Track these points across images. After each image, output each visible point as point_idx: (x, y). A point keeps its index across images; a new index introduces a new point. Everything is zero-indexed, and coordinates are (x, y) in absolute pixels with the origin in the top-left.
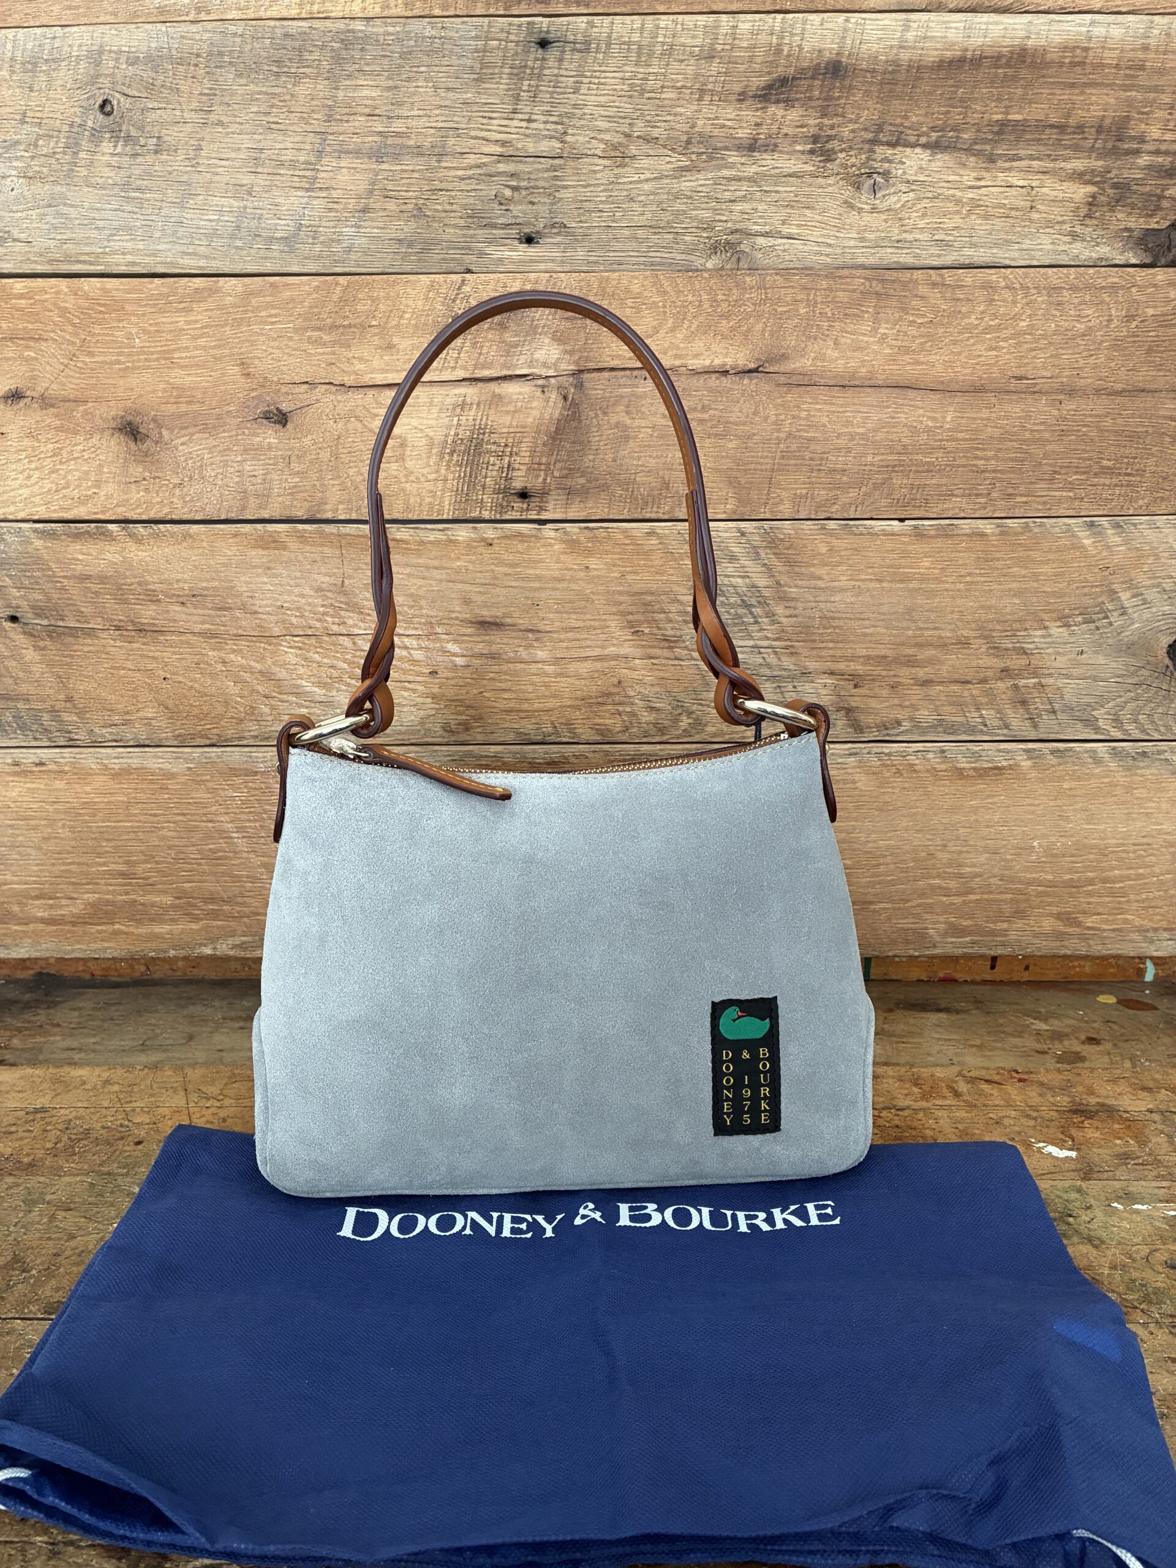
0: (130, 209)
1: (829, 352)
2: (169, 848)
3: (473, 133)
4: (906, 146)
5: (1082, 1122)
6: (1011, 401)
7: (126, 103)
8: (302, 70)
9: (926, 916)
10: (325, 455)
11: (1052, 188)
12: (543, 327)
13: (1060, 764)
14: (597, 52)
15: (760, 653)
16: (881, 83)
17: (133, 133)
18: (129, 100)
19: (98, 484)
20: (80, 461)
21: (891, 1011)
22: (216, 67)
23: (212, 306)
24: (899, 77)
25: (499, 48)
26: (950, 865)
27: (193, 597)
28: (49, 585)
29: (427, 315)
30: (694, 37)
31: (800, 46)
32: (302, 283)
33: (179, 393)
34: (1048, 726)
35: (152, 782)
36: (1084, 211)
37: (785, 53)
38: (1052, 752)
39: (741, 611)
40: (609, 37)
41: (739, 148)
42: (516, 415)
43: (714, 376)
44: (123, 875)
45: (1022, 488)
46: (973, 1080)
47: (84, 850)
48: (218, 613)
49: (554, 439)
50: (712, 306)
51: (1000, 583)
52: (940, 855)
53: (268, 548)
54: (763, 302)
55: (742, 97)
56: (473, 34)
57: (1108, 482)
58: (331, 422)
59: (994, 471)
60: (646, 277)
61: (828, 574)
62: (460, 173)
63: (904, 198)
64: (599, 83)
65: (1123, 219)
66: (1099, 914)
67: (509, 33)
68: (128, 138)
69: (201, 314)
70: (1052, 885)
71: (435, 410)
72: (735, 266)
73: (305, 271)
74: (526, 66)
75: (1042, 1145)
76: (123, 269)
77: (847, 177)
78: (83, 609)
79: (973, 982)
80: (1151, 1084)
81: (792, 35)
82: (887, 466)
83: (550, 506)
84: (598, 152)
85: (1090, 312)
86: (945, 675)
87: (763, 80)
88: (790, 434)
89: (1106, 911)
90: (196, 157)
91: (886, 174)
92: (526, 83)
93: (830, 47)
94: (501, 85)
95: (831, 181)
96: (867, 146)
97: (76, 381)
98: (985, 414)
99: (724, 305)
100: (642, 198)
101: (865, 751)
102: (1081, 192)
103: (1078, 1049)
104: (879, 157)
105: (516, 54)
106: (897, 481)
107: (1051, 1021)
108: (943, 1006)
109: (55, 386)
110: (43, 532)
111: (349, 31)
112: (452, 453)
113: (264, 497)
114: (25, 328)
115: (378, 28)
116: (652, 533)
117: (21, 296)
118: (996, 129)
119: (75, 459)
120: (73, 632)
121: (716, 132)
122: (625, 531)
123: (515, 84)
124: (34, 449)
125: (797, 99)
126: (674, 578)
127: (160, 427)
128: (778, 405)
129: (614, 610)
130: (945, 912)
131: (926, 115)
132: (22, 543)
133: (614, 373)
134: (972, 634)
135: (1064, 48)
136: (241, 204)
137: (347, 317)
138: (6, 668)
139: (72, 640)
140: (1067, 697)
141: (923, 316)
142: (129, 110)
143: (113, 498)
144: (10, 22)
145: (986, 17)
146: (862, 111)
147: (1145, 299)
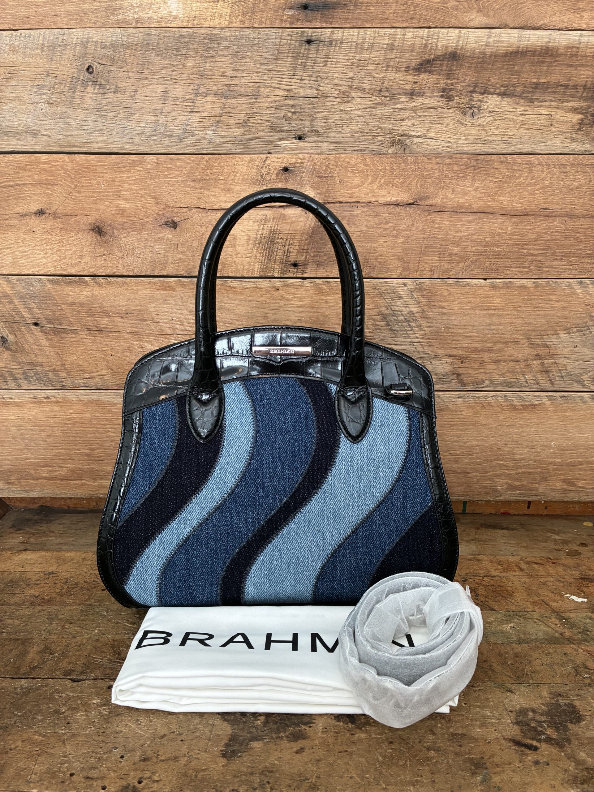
0: (101, 120)
1: (450, 195)
2: (112, 441)
3: (273, 85)
4: (489, 94)
5: (588, 584)
6: (541, 220)
7: (100, 68)
8: (188, 53)
9: (497, 480)
10: (195, 244)
11: (561, 116)
12: (307, 181)
13: (565, 403)
14: (336, 46)
15: (414, 345)
16: (477, 63)
17: (103, 83)
18: (101, 66)
19: (81, 257)
20: (72, 245)
21: (478, 528)
22: (146, 51)
23: (141, 169)
24: (485, 60)
25: (287, 44)
26: (509, 454)
27: (127, 314)
28: (55, 307)
29: (249, 174)
30: (384, 39)
31: (436, 44)
32: (186, 158)
33: (123, 212)
34: (559, 384)
35: (103, 407)
36: (577, 127)
37: (429, 47)
38: (561, 397)
39: (404, 324)
40: (342, 38)
41: (405, 94)
42: (292, 225)
43: (392, 206)
44: (88, 455)
45: (546, 264)
46: (528, 563)
47: (68, 442)
48: (140, 322)
49: (311, 237)
50: (391, 172)
51: (535, 311)
52: (504, 449)
53: (165, 290)
54: (416, 170)
55: (407, 69)
56: (274, 37)
57: (589, 261)
58: (199, 227)
59: (532, 255)
60: (358, 157)
61: (448, 306)
62: (266, 105)
63: (488, 119)
64: (336, 62)
66: (585, 480)
67: (292, 36)
68: (101, 85)
69: (135, 173)
70: (561, 465)
71: (251, 222)
72: (403, 152)
73: (188, 152)
74: (300, 53)
75: (568, 595)
76: (96, 150)
77: (459, 109)
78: (71, 320)
79: (518, 515)
81: (433, 39)
82: (478, 252)
83: (308, 271)
84: (335, 95)
85: (580, 177)
86: (507, 357)
87: (419, 61)
88: (429, 236)
89: (588, 478)
90: (135, 95)
92: (300, 61)
93: (452, 45)
94: (288, 62)
95: (451, 111)
96: (469, 94)
97: (71, 206)
98: (528, 227)
99: (397, 171)
100: (357, 118)
101: (466, 396)
102: (576, 118)
103: (577, 549)
104: (475, 99)
105: (295, 47)
106: (483, 259)
107: (561, 535)
108: (505, 526)
109: (61, 208)
110: (52, 281)
111: (212, 34)
112: (259, 244)
113: (164, 264)
114: (46, 179)
115: (226, 33)
117: (45, 163)
118: (533, 86)
119: (70, 244)
120: (66, 331)
121: (394, 86)
123: (294, 61)
124: (49, 239)
125: (435, 71)
127: (113, 229)
128: (424, 221)
129: (340, 322)
130: (506, 478)
131: (499, 79)
132: (41, 286)
133: (342, 204)
134: (520, 337)
135: (568, 47)
136: (157, 119)
137: (207, 175)
138: (32, 349)
139: (65, 335)
140: (569, 369)
141: (497, 178)
142: (102, 71)
143: (88, 264)
144: (42, 26)
145: (529, 32)
146: (467, 77)
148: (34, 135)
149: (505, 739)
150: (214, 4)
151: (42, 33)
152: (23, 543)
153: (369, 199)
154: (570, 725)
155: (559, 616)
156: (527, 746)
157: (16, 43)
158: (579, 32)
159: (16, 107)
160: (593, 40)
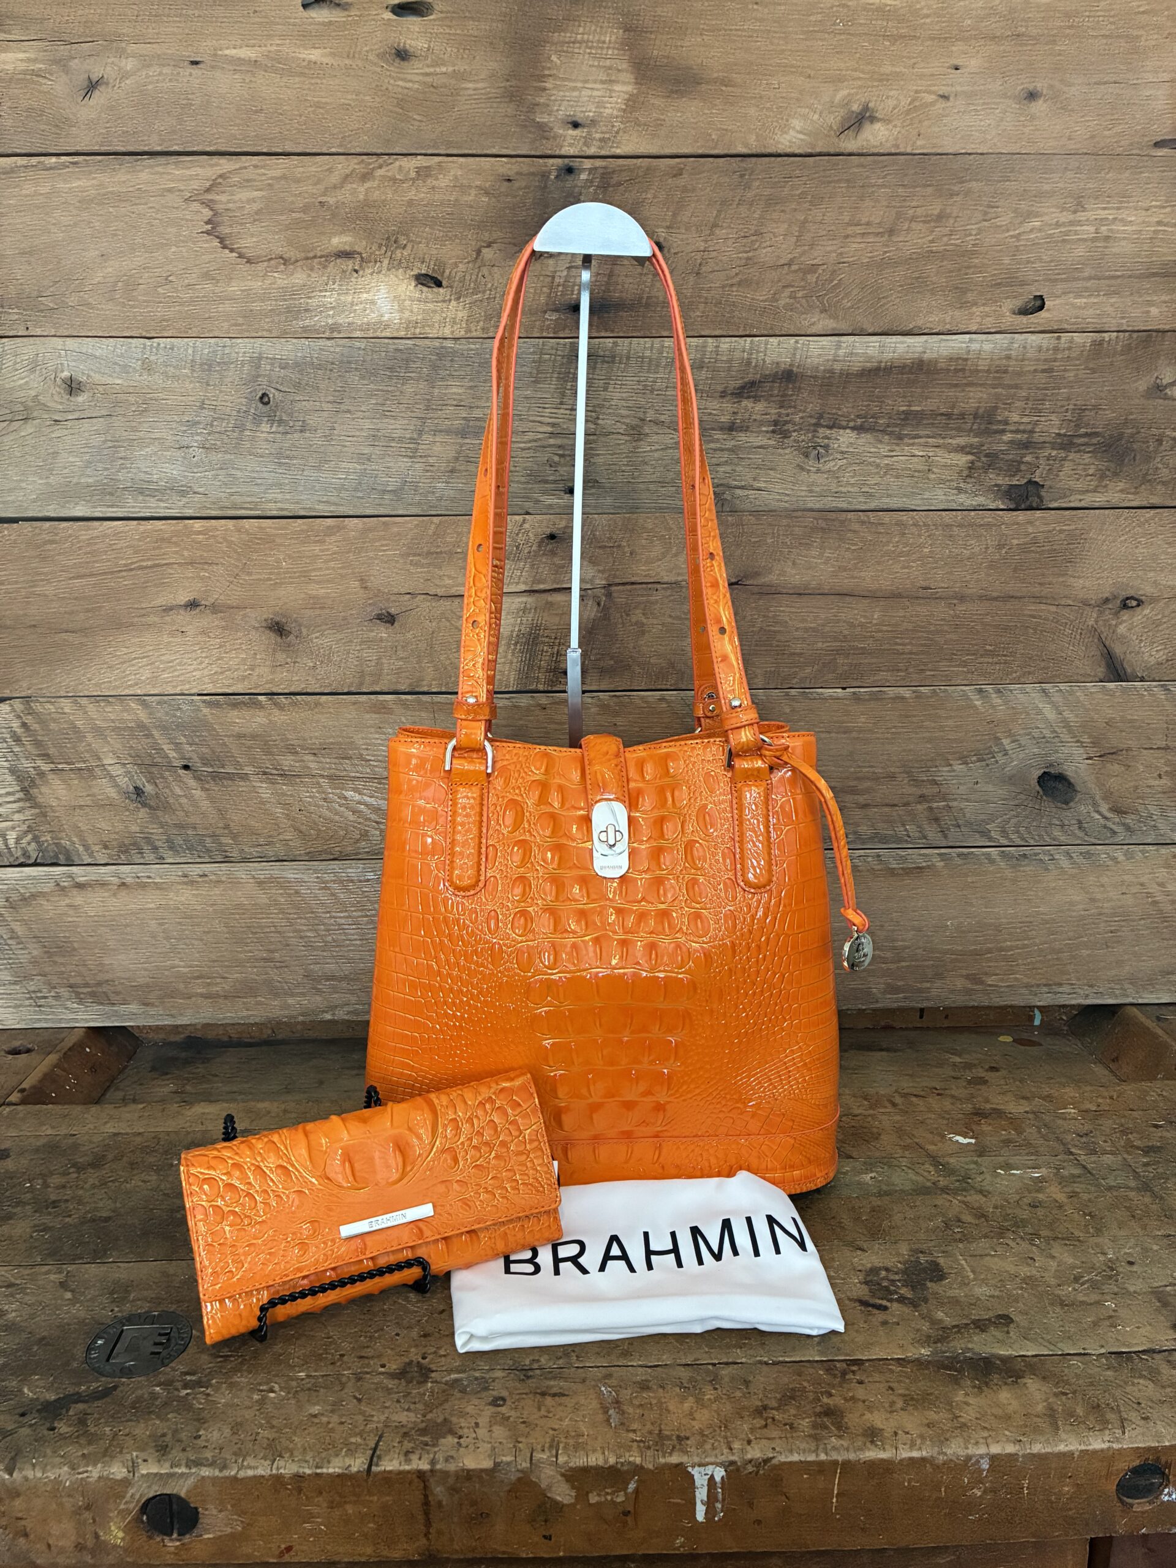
0: (280, 471)
1: (789, 570)
2: (301, 937)
3: (531, 418)
4: (840, 428)
5: (980, 1120)
6: (920, 604)
7: (279, 396)
8: (408, 375)
9: (871, 979)
10: (423, 646)
11: (943, 458)
13: (965, 865)
14: (620, 363)
16: (821, 385)
17: (284, 418)
18: (281, 394)
19: (252, 668)
20: (239, 650)
22: (346, 371)
23: (340, 538)
24: (836, 381)
25: (550, 360)
27: (322, 750)
28: (214, 742)
31: (764, 360)
32: (407, 523)
33: (316, 603)
34: (954, 836)
35: (288, 888)
36: (965, 473)
37: (753, 364)
38: (959, 855)
40: (629, 352)
41: (721, 429)
44: (265, 960)
45: (930, 666)
46: (905, 1096)
47: (235, 941)
48: (342, 761)
49: (590, 633)
51: (917, 733)
53: (379, 712)
54: (741, 535)
55: (723, 394)
56: (532, 350)
57: (990, 660)
59: (911, 653)
60: (656, 518)
62: (523, 446)
63: (840, 463)
64: (621, 384)
65: (995, 478)
66: (997, 975)
67: (557, 350)
69: (333, 543)
70: (962, 953)
72: (720, 509)
73: (409, 513)
74: (570, 373)
75: (952, 1136)
76: (275, 513)
77: (798, 449)
78: (239, 760)
79: (906, 1029)
80: (1029, 1095)
81: (758, 352)
82: (832, 651)
84: (621, 431)
85: (973, 542)
86: (879, 800)
87: (738, 383)
89: (1001, 972)
90: (331, 435)
92: (570, 384)
93: (785, 360)
94: (551, 386)
95: (787, 451)
96: (812, 428)
97: (239, 593)
98: (901, 613)
100: (654, 463)
102: (963, 460)
103: (983, 1075)
104: (821, 435)
105: (563, 364)
106: (840, 660)
107: (964, 1056)
108: (884, 1047)
109: (222, 597)
110: (210, 702)
112: (516, 644)
113: (378, 676)
114: (201, 556)
115: (463, 345)
116: (663, 700)
117: (199, 533)
118: (902, 417)
119: (236, 649)
120: (230, 777)
121: (706, 419)
122: (642, 698)
123: (562, 385)
124: (206, 642)
125: (762, 396)
127: (300, 625)
128: (754, 607)
130: (886, 976)
131: (853, 408)
132: (193, 711)
133: (634, 586)
134: (897, 770)
135: (950, 359)
136: (363, 467)
137: (439, 546)
138: (180, 804)
139: (230, 782)
140: (968, 815)
141: (856, 544)
142: (282, 401)
143: (263, 678)
144: (190, 333)
145: (894, 339)
146: (809, 405)
147: (1011, 533)
148: (183, 493)
149: (850, 1300)
150: (445, 305)
151: (190, 344)
152: (176, 1092)
153: (673, 579)
154: (929, 1284)
155: (935, 1161)
156: (874, 1306)
157: (153, 358)
158: (968, 336)
159: (155, 453)
160: (987, 347)
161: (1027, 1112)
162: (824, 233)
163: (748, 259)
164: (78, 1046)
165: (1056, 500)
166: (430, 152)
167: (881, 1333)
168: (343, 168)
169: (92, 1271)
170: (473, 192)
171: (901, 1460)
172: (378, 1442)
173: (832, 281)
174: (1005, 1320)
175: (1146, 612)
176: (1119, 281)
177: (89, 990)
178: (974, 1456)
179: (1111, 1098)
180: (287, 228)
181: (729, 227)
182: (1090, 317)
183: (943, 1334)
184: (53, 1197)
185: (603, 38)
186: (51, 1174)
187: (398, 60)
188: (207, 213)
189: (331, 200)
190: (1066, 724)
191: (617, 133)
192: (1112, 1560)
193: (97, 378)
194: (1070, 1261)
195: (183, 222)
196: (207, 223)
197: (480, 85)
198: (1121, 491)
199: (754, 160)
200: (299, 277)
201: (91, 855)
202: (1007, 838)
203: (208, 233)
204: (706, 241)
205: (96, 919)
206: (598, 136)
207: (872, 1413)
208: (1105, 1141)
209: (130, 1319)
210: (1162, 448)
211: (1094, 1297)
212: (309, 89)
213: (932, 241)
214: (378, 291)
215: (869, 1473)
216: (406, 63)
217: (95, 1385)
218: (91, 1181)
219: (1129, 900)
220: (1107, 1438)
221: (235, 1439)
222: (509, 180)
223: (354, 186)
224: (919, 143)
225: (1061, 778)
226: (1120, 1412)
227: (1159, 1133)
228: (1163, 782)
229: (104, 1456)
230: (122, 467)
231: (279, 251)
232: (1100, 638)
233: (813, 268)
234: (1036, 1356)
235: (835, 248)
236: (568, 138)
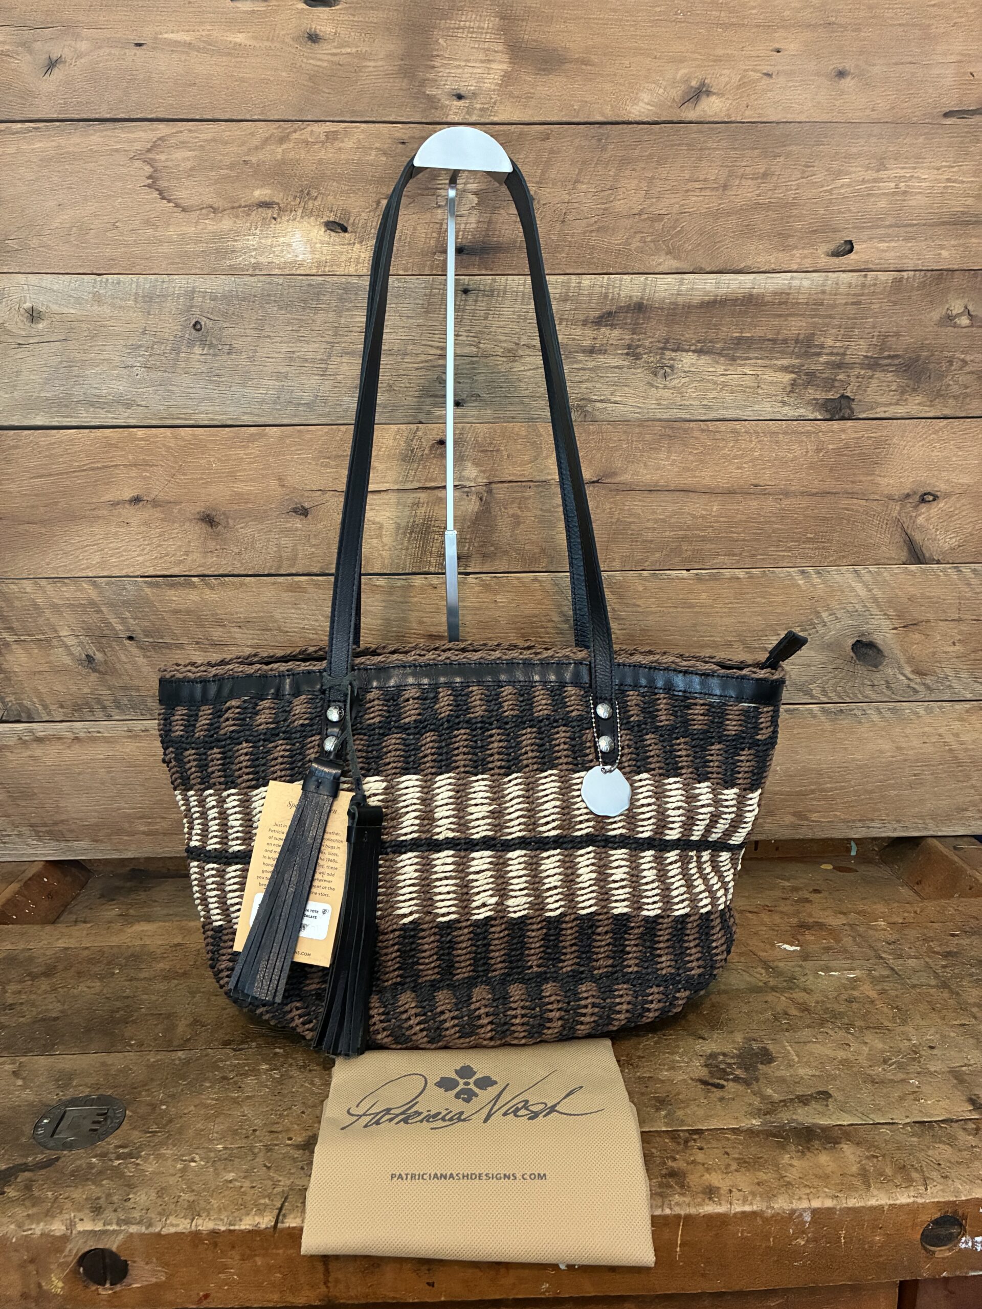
0: (211, 387)
1: (641, 470)
3: (424, 343)
4: (683, 351)
5: (805, 932)
6: (751, 499)
7: (210, 324)
8: (319, 306)
10: (331, 534)
11: (770, 376)
12: (467, 456)
14: (498, 296)
16: (667, 316)
17: (214, 342)
18: (211, 322)
19: (187, 554)
20: (176, 539)
22: (266, 303)
23: (262, 444)
24: (679, 311)
25: (438, 293)
27: (246, 623)
28: (154, 617)
29: (396, 449)
30: (556, 288)
31: (619, 294)
32: (317, 430)
33: (239, 497)
36: (789, 389)
37: (610, 297)
38: (786, 711)
40: (505, 288)
41: (584, 352)
45: (760, 551)
49: (474, 524)
51: (749, 608)
53: (295, 592)
55: (585, 323)
56: (423, 285)
57: (811, 546)
58: (336, 514)
60: (529, 426)
61: (644, 603)
62: (416, 365)
63: (683, 380)
64: (499, 315)
65: (813, 393)
66: (819, 812)
69: (254, 449)
70: (789, 794)
71: (400, 506)
72: (583, 420)
73: (319, 423)
75: (781, 944)
76: (206, 423)
77: (649, 369)
78: (175, 631)
80: (845, 911)
81: (614, 287)
82: (678, 538)
83: (472, 564)
84: (499, 353)
85: (795, 447)
87: (598, 313)
88: (618, 519)
89: (823, 810)
90: (253, 357)
91: (672, 367)
93: (636, 294)
94: (440, 315)
95: (639, 370)
96: (660, 351)
97: (175, 491)
98: (736, 507)
100: (526, 380)
102: (787, 378)
103: (808, 896)
104: (667, 357)
106: (685, 546)
107: (792, 880)
109: (162, 494)
110: (151, 583)
112: (411, 533)
114: (144, 459)
116: (535, 580)
117: (142, 439)
118: (735, 342)
119: (173, 538)
120: (168, 646)
121: (570, 343)
122: (519, 578)
124: (147, 532)
125: (618, 324)
126: (549, 607)
128: (611, 501)
129: (514, 626)
131: (694, 333)
132: (136, 591)
133: (510, 484)
134: (733, 639)
135: (775, 293)
136: (281, 384)
137: (344, 450)
138: (125, 670)
139: (168, 651)
140: (793, 676)
141: (697, 449)
142: (212, 328)
143: (195, 562)
144: (134, 270)
145: (728, 276)
146: (656, 331)
147: (827, 439)
148: (128, 406)
149: (692, 1079)
150: (350, 247)
151: (135, 280)
152: (121, 915)
153: (543, 477)
154: (760, 1066)
155: (766, 965)
156: (714, 1085)
157: (101, 292)
158: (789, 274)
159: (104, 372)
160: (806, 283)
161: (844, 925)
162: (669, 187)
163: (605, 209)
164: (38, 877)
165: (864, 412)
166: (336, 119)
167: (718, 1107)
168: (263, 132)
169: (42, 1062)
170: (374, 153)
171: (735, 1214)
172: (284, 1202)
173: (675, 228)
174: (825, 1095)
175: (941, 505)
176: (915, 228)
177: (47, 829)
178: (797, 1210)
179: (915, 912)
180: (216, 182)
181: (589, 183)
182: (891, 259)
183: (771, 1107)
184: (10, 1001)
185: (482, 25)
186: (9, 981)
187: (309, 43)
188: (148, 169)
189: (254, 160)
190: (875, 599)
191: (495, 103)
192: (918, 1301)
193: (55, 308)
194: (880, 1046)
195: (127, 178)
196: (149, 177)
197: (380, 63)
198: (919, 404)
199: (609, 127)
200: (226, 224)
201: (49, 714)
202: (826, 695)
203: (149, 186)
204: (570, 194)
205: (53, 768)
206: (478, 106)
207: (710, 1174)
208: (910, 948)
209: (74, 1102)
210: (953, 368)
211: (900, 1076)
212: (235, 67)
213: (759, 195)
214: (293, 235)
215: (708, 1226)
216: (317, 45)
217: (40, 1157)
218: (43, 987)
219: (929, 749)
220: (912, 1194)
221: (160, 1202)
222: (403, 143)
223: (273, 147)
224: (747, 113)
225: (871, 645)
226: (922, 1171)
227: (955, 941)
228: (956, 648)
229: (46, 1216)
230: (76, 383)
231: (210, 201)
232: (902, 528)
233: (660, 217)
234: (852, 1125)
235: (678, 200)
236: (453, 107)
